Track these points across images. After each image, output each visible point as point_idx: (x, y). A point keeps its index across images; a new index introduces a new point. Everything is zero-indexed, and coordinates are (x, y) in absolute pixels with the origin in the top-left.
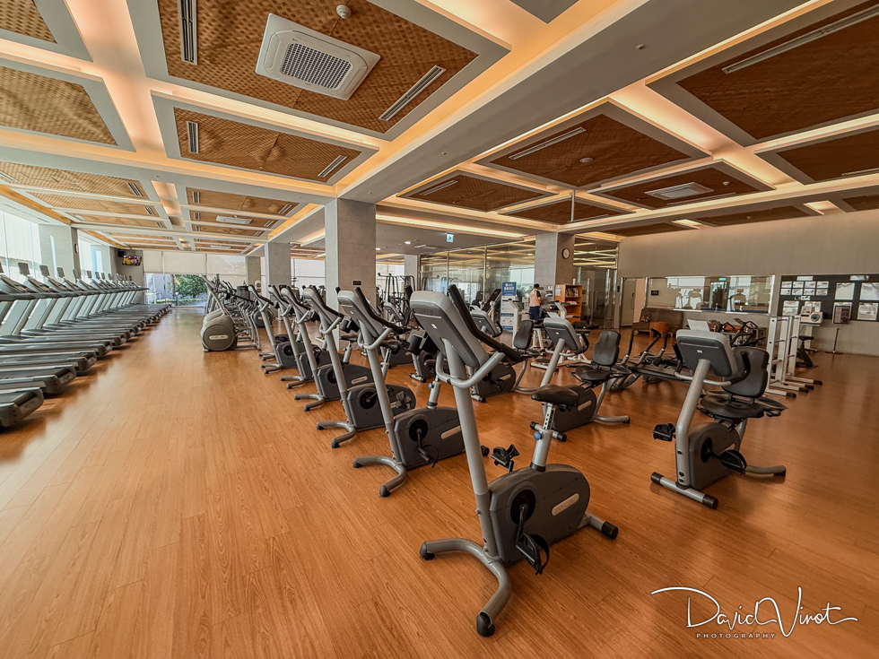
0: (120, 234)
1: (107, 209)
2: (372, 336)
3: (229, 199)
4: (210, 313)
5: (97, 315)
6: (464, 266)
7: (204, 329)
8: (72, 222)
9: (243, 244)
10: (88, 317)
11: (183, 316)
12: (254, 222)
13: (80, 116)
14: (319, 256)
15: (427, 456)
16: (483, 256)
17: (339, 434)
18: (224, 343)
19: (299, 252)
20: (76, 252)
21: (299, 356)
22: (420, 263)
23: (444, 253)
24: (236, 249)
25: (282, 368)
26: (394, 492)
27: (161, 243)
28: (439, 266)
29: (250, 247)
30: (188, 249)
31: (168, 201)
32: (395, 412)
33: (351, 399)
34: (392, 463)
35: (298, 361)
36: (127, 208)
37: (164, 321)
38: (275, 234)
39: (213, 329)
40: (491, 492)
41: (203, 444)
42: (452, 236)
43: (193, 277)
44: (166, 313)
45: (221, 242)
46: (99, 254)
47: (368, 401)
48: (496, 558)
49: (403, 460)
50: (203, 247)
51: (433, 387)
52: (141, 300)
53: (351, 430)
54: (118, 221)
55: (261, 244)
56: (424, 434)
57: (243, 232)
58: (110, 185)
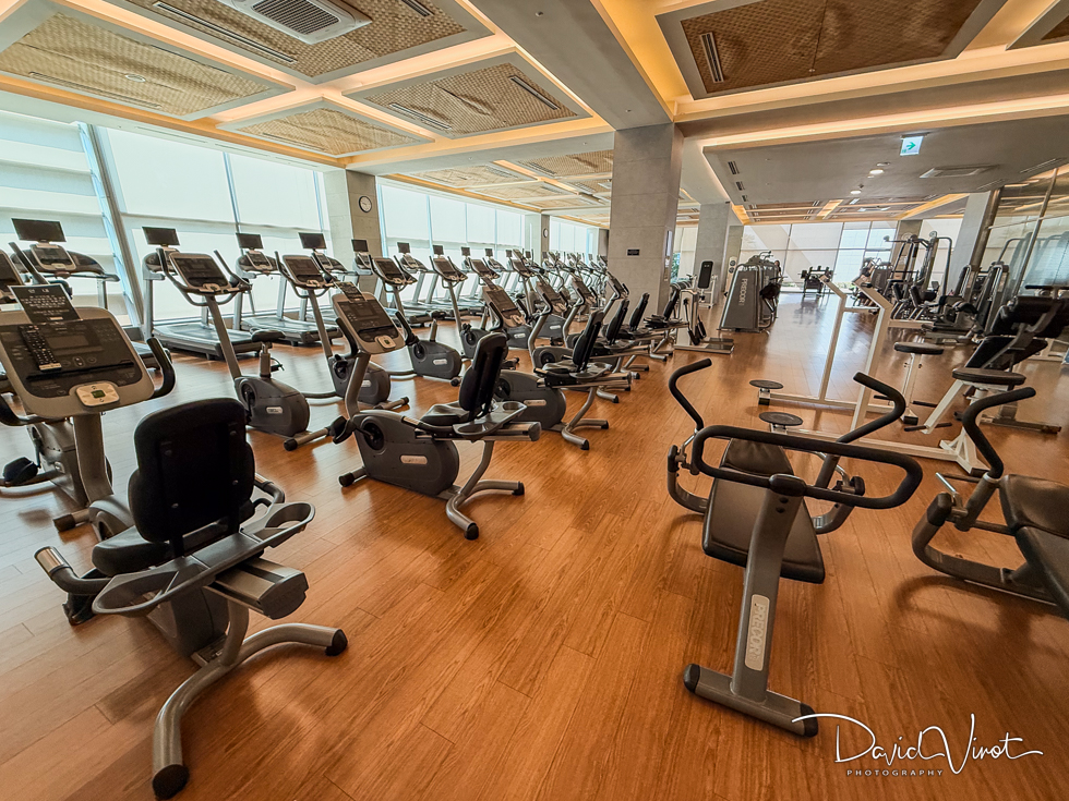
3: (565, 164)
8: (538, 209)
22: (994, 209)
42: (918, 141)
54: (558, 204)
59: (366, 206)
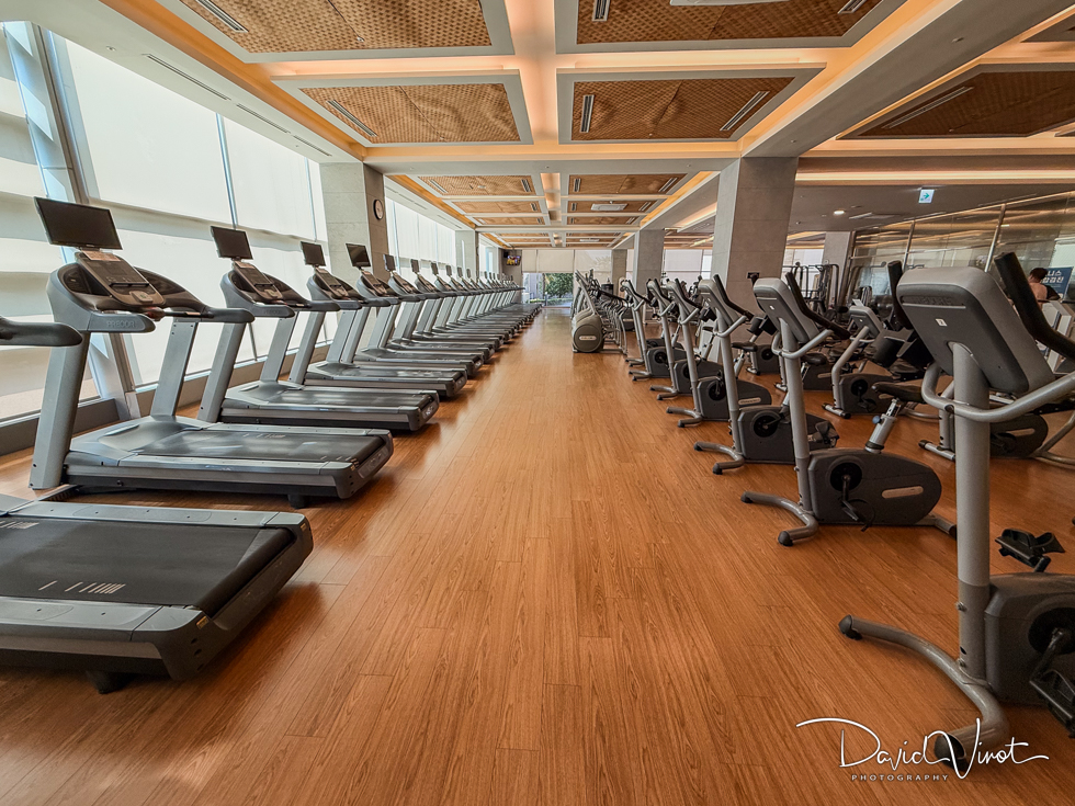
0: (507, 235)
1: (502, 211)
2: (796, 340)
3: (608, 183)
4: (578, 311)
5: (489, 313)
6: (940, 244)
7: (575, 329)
8: (476, 226)
9: (612, 235)
10: (484, 314)
11: (550, 316)
12: (630, 206)
13: (496, 117)
14: (696, 243)
15: (857, 514)
16: (993, 224)
17: (721, 460)
18: (592, 345)
19: (672, 240)
20: (477, 255)
21: (673, 364)
22: (853, 244)
23: (905, 225)
24: (603, 241)
25: (651, 377)
26: (800, 544)
27: (538, 240)
28: (887, 247)
29: (619, 237)
30: (559, 246)
31: (553, 194)
32: (813, 446)
33: (743, 421)
34: (798, 510)
35: (672, 369)
36: (516, 207)
37: (537, 321)
38: (649, 219)
39: (582, 330)
40: (992, 590)
41: (582, 440)
42: (931, 192)
43: (559, 276)
44: (537, 313)
45: (590, 235)
46: (491, 254)
47: (766, 427)
48: (981, 682)
49: (815, 510)
50: (574, 243)
51: (881, 422)
52: (518, 300)
53: (737, 457)
54: (509, 221)
55: (632, 233)
56: (855, 483)
57: (615, 221)
58: (508, 185)
59: (380, 215)
